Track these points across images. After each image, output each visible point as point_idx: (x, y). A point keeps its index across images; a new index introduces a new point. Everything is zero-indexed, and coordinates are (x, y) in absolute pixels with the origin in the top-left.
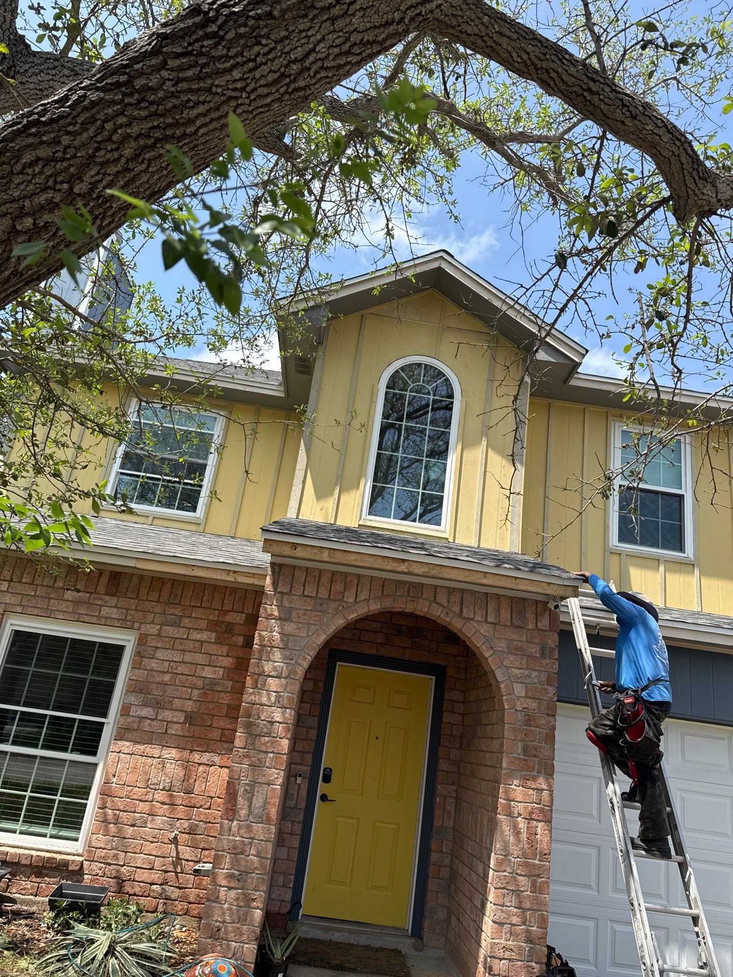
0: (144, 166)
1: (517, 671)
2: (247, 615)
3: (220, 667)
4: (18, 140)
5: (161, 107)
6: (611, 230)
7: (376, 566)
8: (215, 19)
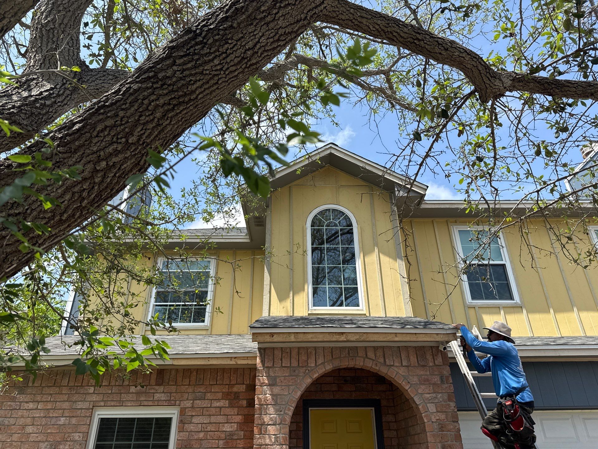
0: (168, 121)
1: (428, 396)
2: (247, 385)
3: (234, 423)
4: (94, 118)
5: (175, 87)
6: (444, 114)
7: (325, 340)
8: (200, 34)
